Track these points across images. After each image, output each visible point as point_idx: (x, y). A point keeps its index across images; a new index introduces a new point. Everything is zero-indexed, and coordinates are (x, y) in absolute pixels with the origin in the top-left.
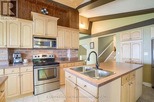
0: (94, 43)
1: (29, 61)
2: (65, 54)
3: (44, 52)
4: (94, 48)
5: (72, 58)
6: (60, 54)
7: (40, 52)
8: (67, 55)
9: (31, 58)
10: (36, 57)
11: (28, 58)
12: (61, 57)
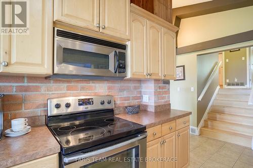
0: (184, 66)
1: (33, 122)
2: (135, 94)
3: (83, 88)
4: (184, 79)
5: (159, 106)
6: (125, 94)
7: (69, 89)
8: (141, 98)
9: (40, 112)
10: (58, 106)
11: (28, 110)
12: (126, 103)
